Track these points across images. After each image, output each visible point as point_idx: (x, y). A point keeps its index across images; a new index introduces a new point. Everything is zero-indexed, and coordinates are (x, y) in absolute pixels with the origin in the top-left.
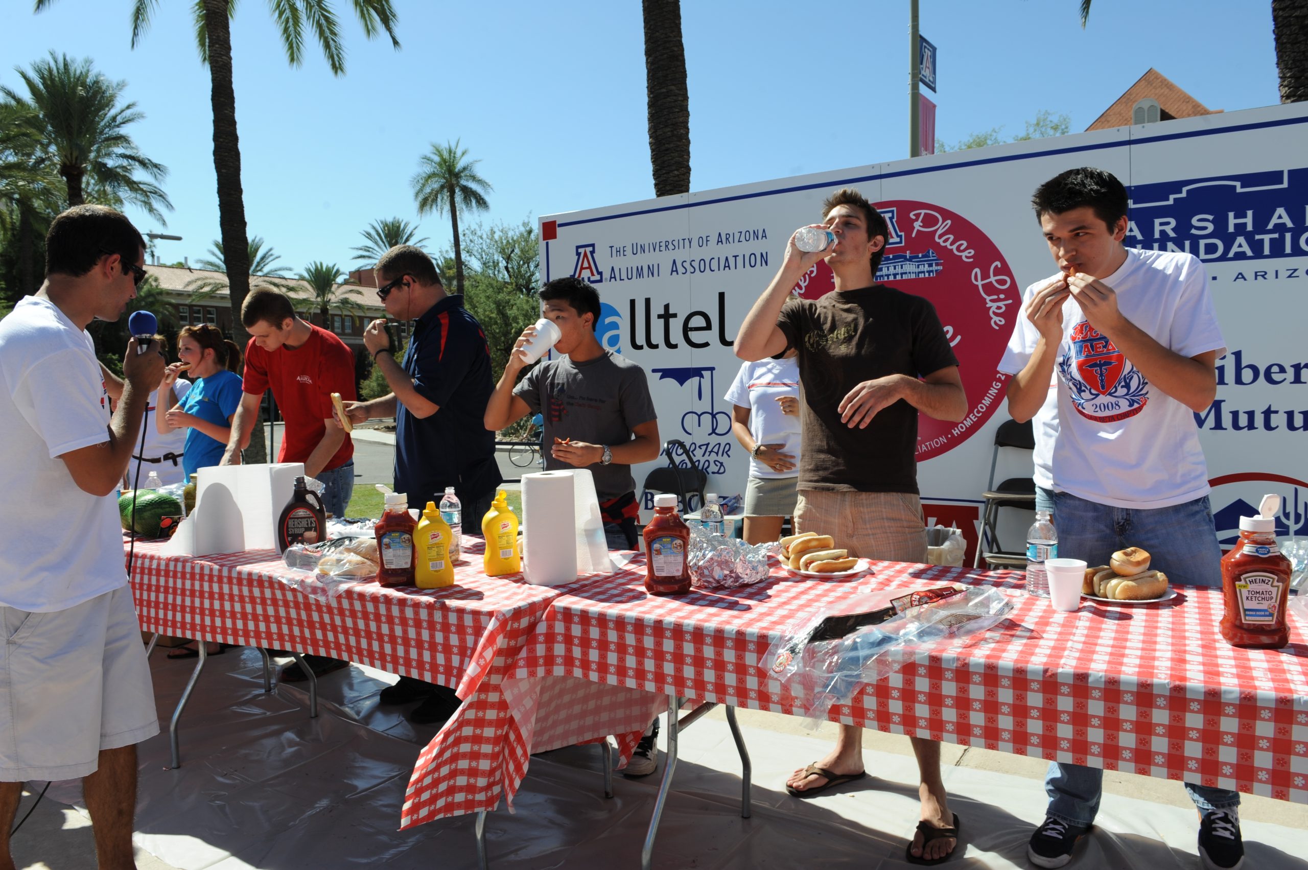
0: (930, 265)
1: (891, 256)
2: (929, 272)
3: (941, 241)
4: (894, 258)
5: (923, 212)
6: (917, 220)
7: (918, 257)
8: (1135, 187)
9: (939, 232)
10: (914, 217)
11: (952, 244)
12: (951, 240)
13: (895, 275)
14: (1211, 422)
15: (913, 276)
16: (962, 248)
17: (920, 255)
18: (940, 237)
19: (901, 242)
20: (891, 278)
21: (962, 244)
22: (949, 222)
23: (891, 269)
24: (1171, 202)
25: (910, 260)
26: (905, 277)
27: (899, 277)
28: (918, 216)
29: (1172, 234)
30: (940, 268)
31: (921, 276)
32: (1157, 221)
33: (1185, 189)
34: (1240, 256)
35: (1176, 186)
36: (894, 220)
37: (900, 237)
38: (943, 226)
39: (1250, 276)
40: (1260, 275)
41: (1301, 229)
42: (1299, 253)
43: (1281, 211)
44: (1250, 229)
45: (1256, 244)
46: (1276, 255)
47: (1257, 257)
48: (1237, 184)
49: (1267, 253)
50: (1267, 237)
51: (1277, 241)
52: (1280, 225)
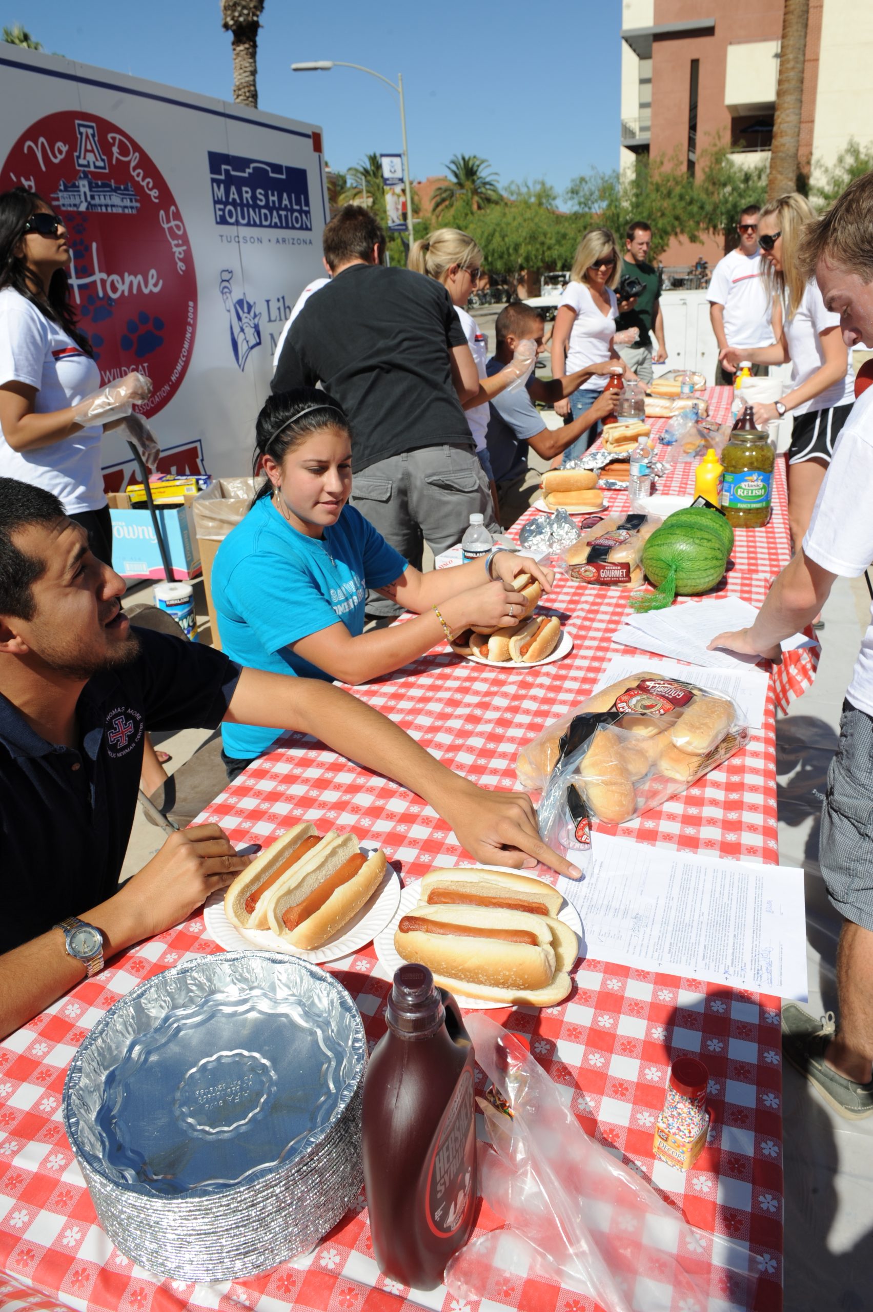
0: (131, 201)
1: (100, 183)
2: (132, 208)
3: (134, 174)
4: (104, 185)
5: (118, 137)
6: (113, 145)
7: (120, 189)
9: (133, 164)
10: (111, 141)
11: (143, 180)
12: (141, 175)
13: (106, 206)
15: (120, 211)
16: (151, 186)
17: (122, 187)
18: (134, 169)
19: (104, 168)
20: (104, 210)
21: (149, 182)
22: (137, 154)
23: (102, 197)
24: (246, 175)
25: (116, 190)
26: (115, 210)
27: (109, 210)
28: (114, 139)
29: (251, 202)
30: (138, 205)
31: (126, 211)
32: (244, 189)
33: (252, 165)
34: (276, 226)
35: (247, 162)
36: (96, 139)
37: (103, 160)
38: (134, 158)
39: (281, 241)
40: (284, 241)
41: (292, 211)
42: (293, 228)
43: (285, 195)
44: (277, 205)
45: (280, 217)
46: (287, 227)
47: (281, 227)
48: (269, 169)
49: (284, 224)
50: (283, 213)
51: (286, 217)
52: (286, 205)
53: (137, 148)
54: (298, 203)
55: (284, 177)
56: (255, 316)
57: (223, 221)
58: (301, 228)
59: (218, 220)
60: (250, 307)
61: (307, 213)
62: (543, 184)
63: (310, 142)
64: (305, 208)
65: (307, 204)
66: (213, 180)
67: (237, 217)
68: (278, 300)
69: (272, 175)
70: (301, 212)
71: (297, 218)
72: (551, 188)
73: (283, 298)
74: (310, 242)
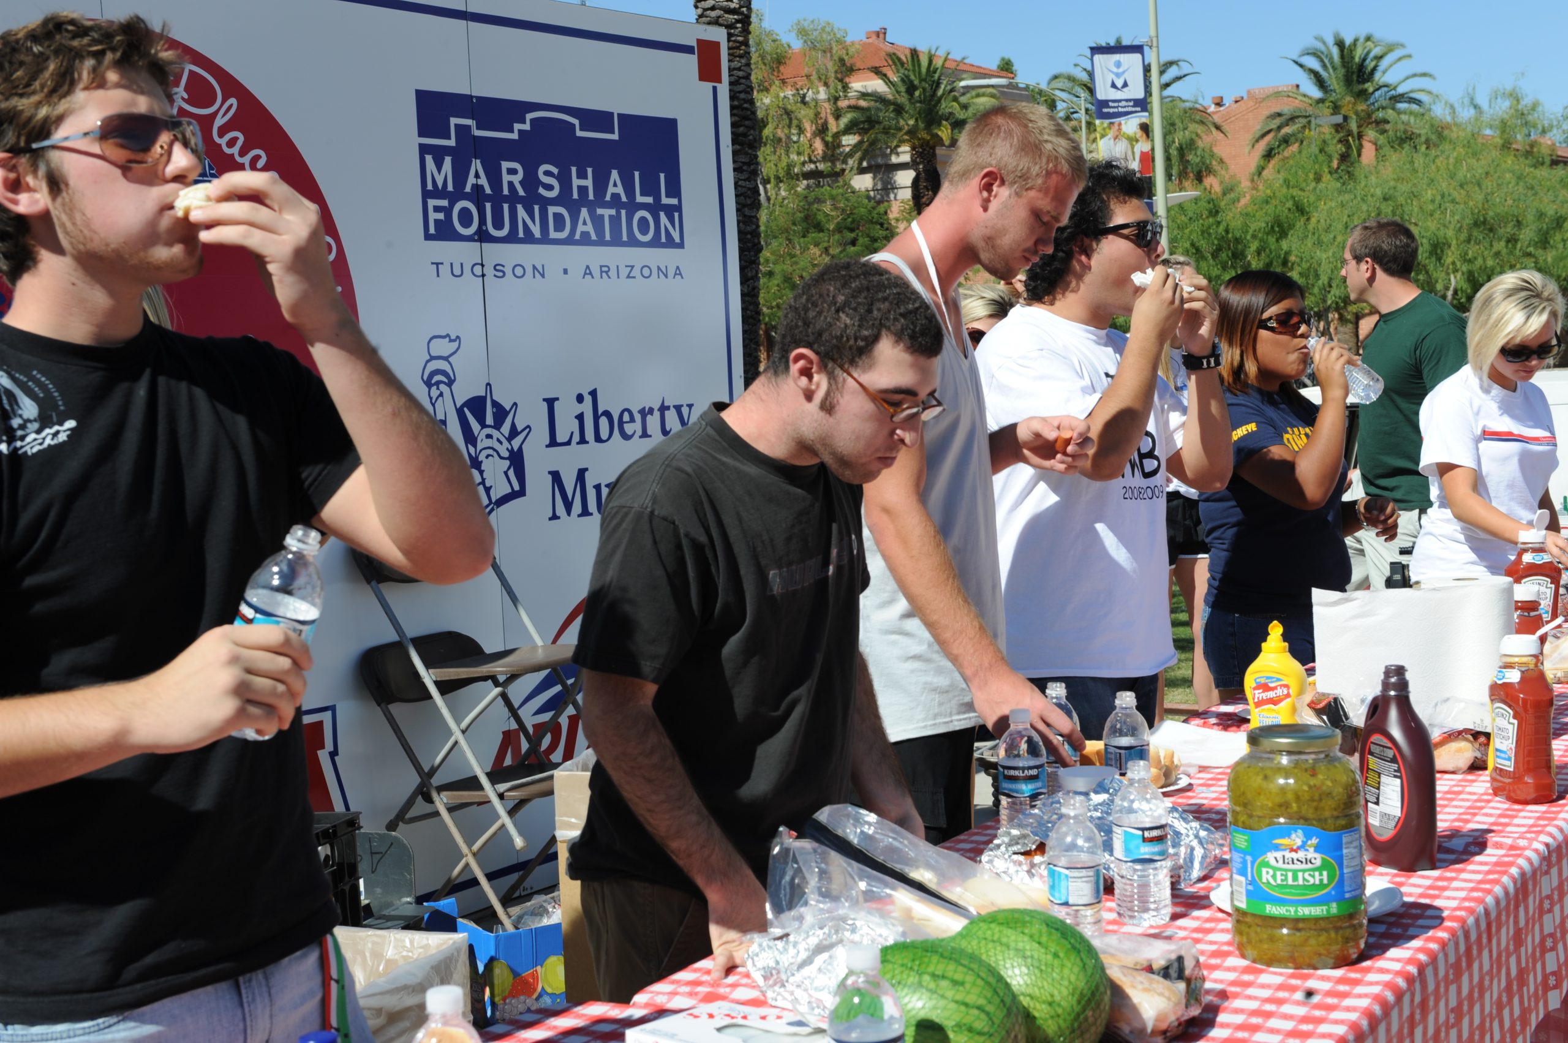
3: (223, 142)
5: (189, 66)
6: (175, 83)
8: (478, 98)
9: (219, 122)
11: (242, 153)
12: (240, 143)
14: (577, 507)
16: (260, 164)
18: (222, 132)
21: (258, 157)
22: (233, 101)
24: (515, 136)
29: (521, 192)
32: (505, 165)
33: (529, 116)
34: (585, 240)
35: (517, 109)
38: (224, 109)
39: (596, 271)
40: (605, 271)
41: (633, 207)
42: (633, 242)
43: (615, 175)
44: (591, 197)
45: (597, 221)
46: (616, 241)
47: (601, 242)
48: (576, 122)
49: (608, 237)
50: (607, 213)
51: (615, 221)
52: (616, 196)
53: (232, 86)
54: (650, 188)
55: (615, 136)
56: (514, 433)
57: (444, 232)
58: (655, 243)
59: (432, 231)
60: (501, 413)
61: (673, 211)
62: (1514, 96)
63: (691, 62)
64: (665, 200)
65: (674, 189)
66: (424, 150)
67: (482, 221)
68: (580, 399)
69: (580, 133)
70: (655, 209)
71: (643, 222)
72: (1534, 107)
73: (593, 394)
74: (678, 272)
